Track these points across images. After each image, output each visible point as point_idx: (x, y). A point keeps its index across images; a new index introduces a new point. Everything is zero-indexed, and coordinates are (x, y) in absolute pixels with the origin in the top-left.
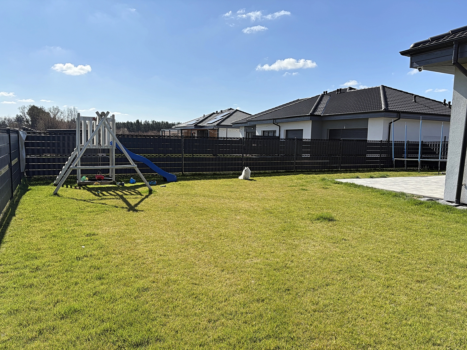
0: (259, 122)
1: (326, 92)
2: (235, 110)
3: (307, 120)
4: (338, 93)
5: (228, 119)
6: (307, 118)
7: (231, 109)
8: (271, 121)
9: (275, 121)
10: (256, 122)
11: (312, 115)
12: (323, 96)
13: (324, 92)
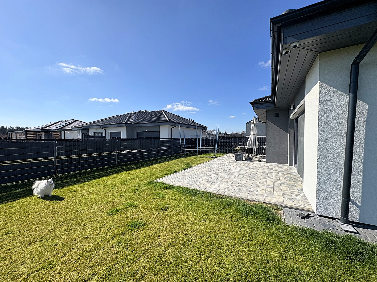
0: (90, 127)
1: (133, 112)
2: (76, 120)
3: (124, 126)
4: (139, 113)
5: (70, 125)
6: (124, 124)
7: (73, 120)
8: (99, 126)
9: (102, 127)
10: (89, 127)
11: (126, 123)
12: (131, 113)
13: (132, 112)
